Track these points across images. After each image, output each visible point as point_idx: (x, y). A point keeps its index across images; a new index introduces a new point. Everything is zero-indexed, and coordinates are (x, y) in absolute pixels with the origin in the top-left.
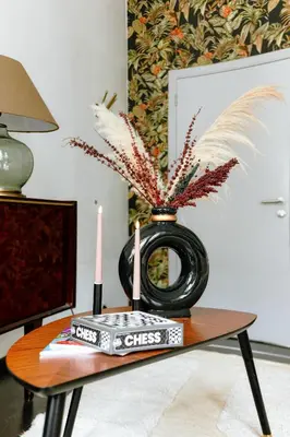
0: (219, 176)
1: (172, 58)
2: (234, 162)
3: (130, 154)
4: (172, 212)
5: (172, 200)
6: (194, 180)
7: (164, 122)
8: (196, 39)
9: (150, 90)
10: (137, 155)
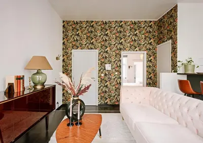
0: (88, 88)
1: (72, 47)
2: (90, 85)
3: (68, 84)
4: (78, 96)
5: (77, 94)
6: (82, 89)
7: (71, 60)
8: (78, 44)
9: (68, 53)
10: (70, 84)
